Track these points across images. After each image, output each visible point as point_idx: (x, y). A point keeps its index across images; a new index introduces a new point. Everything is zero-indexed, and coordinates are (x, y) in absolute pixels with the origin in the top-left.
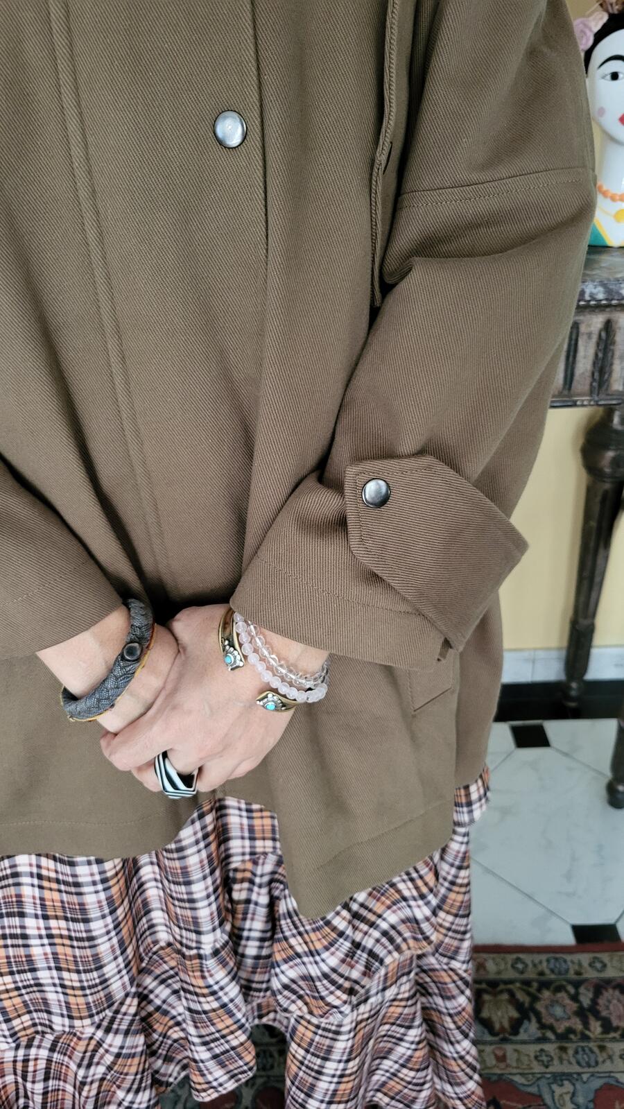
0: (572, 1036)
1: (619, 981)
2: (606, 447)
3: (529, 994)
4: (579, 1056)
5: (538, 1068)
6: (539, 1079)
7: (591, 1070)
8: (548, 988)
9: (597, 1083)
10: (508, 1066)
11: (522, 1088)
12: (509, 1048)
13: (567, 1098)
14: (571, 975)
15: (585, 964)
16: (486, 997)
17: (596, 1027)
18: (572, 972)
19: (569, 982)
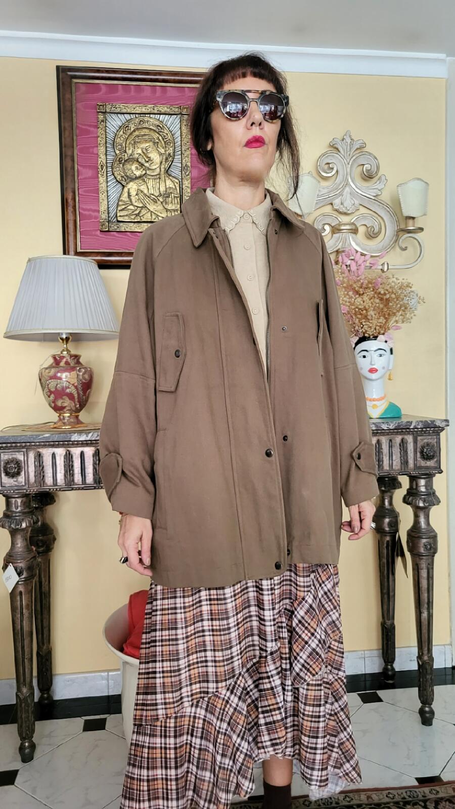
1: (447, 798)
2: (384, 517)
8: (409, 804)
14: (420, 797)
15: (427, 792)
19: (420, 801)
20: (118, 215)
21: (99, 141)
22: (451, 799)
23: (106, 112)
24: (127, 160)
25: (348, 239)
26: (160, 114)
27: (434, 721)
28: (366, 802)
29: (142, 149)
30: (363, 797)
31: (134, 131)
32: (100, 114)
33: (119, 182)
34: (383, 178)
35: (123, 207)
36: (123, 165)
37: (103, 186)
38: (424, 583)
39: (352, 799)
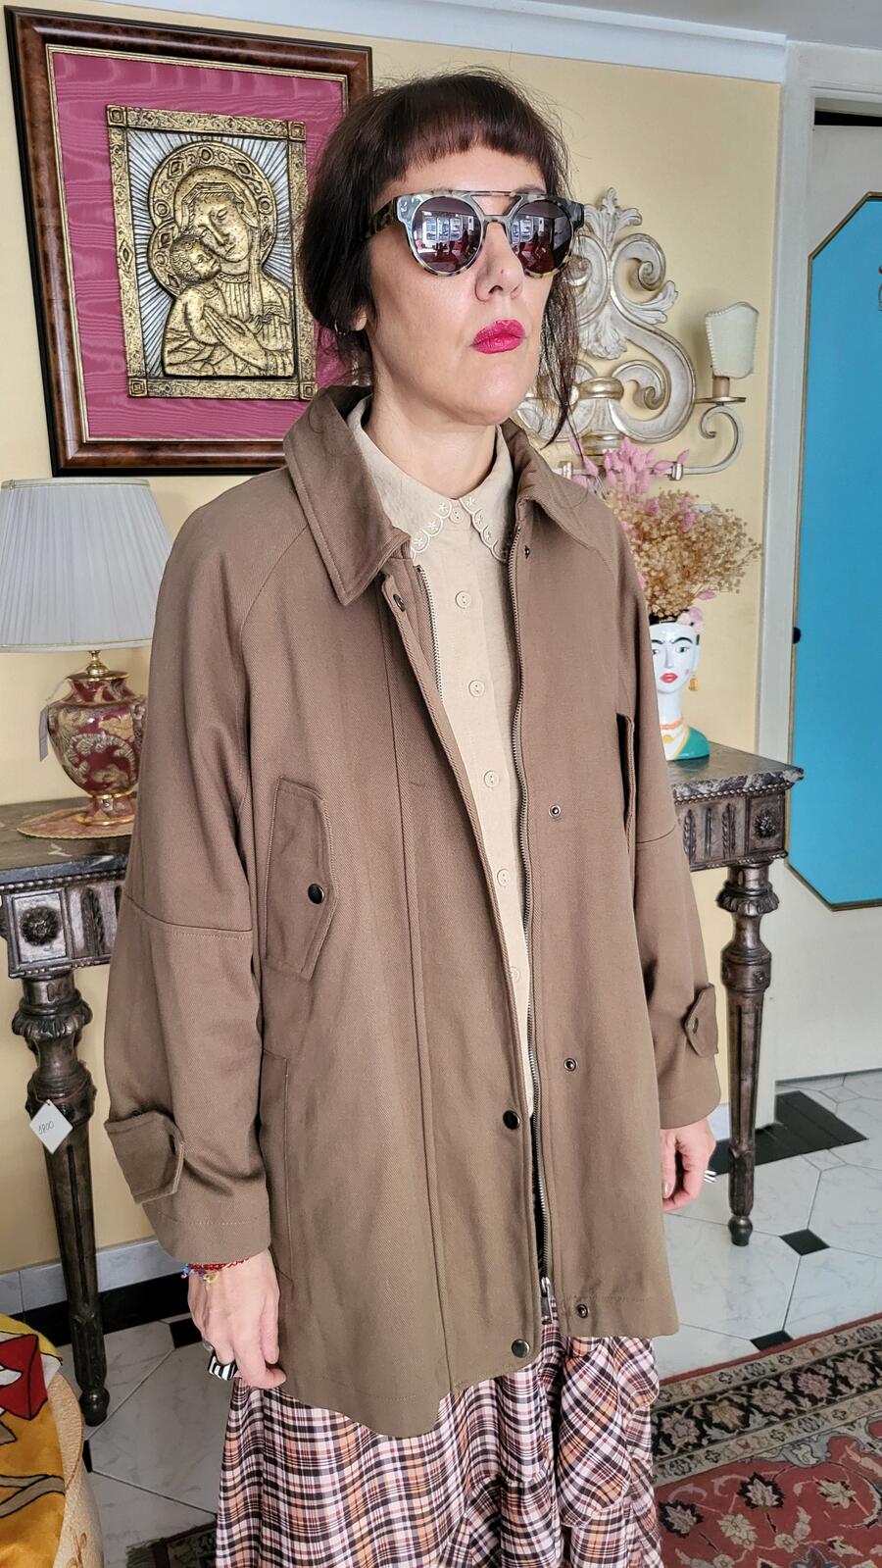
0: (791, 1414)
1: (807, 1366)
3: (743, 1396)
4: (803, 1425)
5: (777, 1444)
6: (781, 1450)
7: (817, 1432)
8: (756, 1387)
9: (825, 1439)
10: (753, 1449)
11: (773, 1460)
12: (748, 1437)
13: (809, 1456)
14: (769, 1373)
15: (776, 1362)
16: (710, 1408)
17: (805, 1403)
18: (768, 1371)
19: (770, 1378)
20: (167, 360)
21: (116, 195)
22: (812, 1367)
23: (128, 126)
24: (179, 239)
25: (607, 413)
26: (244, 137)
27: (752, 1238)
28: (694, 1396)
29: (210, 215)
30: (686, 1388)
31: (191, 174)
32: (114, 130)
33: (164, 289)
34: (670, 288)
35: (176, 344)
36: (171, 251)
37: (129, 296)
38: (748, 1035)
39: (671, 1395)
